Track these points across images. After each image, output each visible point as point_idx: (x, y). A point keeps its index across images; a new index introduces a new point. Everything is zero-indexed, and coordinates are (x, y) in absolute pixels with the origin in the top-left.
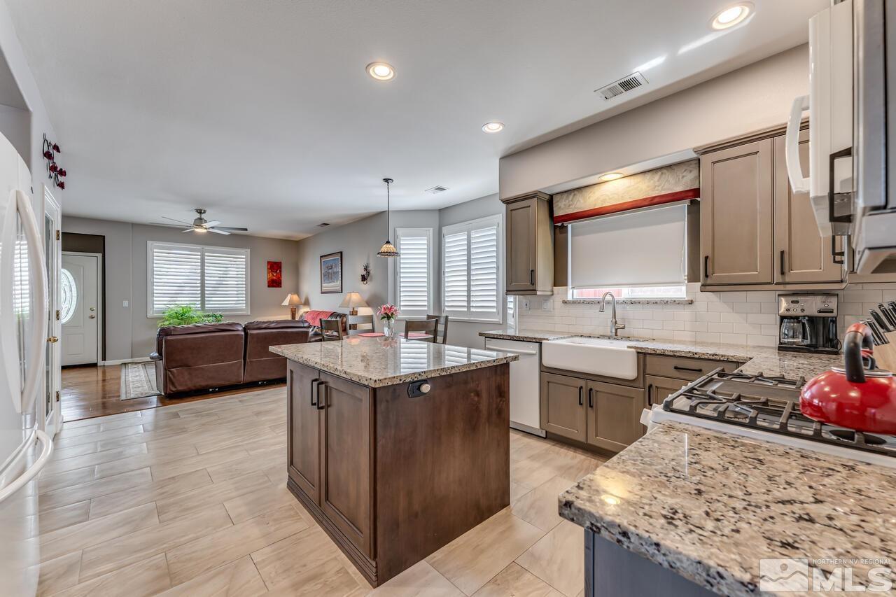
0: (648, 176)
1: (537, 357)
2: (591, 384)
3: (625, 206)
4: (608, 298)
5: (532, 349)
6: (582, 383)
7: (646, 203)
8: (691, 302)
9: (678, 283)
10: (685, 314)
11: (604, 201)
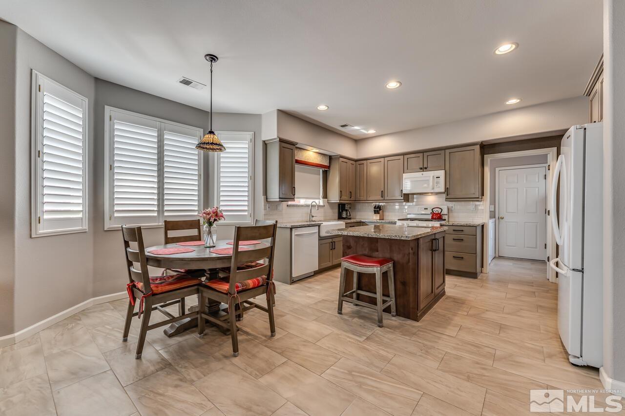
1: (318, 233)
2: (334, 240)
3: (314, 164)
4: (314, 203)
5: (316, 229)
6: (331, 240)
8: (324, 206)
9: (319, 199)
10: (322, 210)
11: (308, 159)
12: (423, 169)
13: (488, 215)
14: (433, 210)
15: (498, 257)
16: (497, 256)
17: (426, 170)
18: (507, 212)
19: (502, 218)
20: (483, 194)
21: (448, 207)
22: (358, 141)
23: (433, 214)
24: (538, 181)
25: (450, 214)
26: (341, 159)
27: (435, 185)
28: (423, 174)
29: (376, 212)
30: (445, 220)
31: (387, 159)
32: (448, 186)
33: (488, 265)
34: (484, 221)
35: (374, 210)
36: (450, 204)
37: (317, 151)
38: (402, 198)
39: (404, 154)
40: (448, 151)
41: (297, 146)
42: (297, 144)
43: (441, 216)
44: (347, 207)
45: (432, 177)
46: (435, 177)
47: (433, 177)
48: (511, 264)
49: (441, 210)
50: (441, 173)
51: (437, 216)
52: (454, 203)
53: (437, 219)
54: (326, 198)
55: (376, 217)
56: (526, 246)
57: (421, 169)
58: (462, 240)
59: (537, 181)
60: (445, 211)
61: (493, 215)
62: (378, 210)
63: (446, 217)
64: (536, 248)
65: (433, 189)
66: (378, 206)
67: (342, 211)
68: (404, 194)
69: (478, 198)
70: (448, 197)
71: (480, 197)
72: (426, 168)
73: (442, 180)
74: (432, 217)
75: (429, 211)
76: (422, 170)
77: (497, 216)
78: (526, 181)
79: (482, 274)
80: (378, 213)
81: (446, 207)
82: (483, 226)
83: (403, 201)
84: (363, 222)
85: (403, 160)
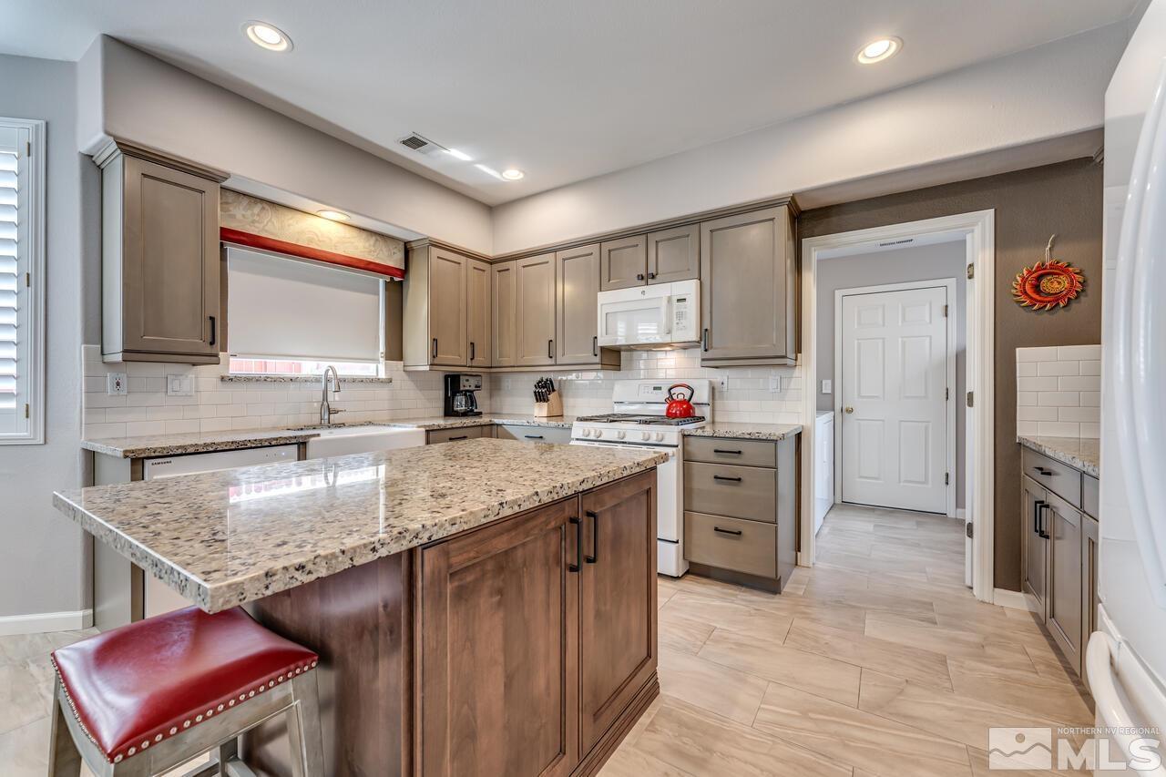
0: (364, 235)
3: (338, 259)
7: (362, 266)
8: (391, 381)
9: (375, 360)
10: (383, 392)
12: (647, 278)
13: (811, 402)
14: (672, 391)
15: (842, 505)
16: (838, 501)
17: (653, 281)
18: (860, 396)
19: (850, 411)
20: (798, 349)
21: (711, 383)
22: (493, 208)
23: (671, 401)
24: (931, 322)
25: (718, 403)
26: (435, 252)
27: (675, 321)
28: (643, 292)
29: (540, 398)
30: (702, 419)
31: (561, 255)
32: (707, 325)
33: (813, 537)
34: (802, 422)
35: (535, 392)
36: (718, 376)
37: (342, 218)
38: (597, 359)
39: (600, 240)
40: (706, 227)
41: (225, 184)
42: (226, 176)
43: (690, 407)
44: (466, 384)
45: (665, 302)
46: (675, 299)
47: (669, 300)
48: (870, 527)
49: (690, 392)
50: (689, 288)
51: (682, 411)
52: (727, 372)
53: (682, 416)
54: (401, 358)
55: (541, 411)
56: (902, 479)
57: (641, 277)
58: (739, 480)
59: (928, 320)
60: (702, 395)
61: (825, 403)
62: (544, 391)
63: (705, 411)
64: (926, 482)
65: (669, 332)
66: (546, 383)
67: (454, 395)
68: (603, 349)
69: (785, 357)
70: (708, 355)
71: (791, 355)
72: (653, 277)
73: (692, 307)
74: (668, 410)
75: (663, 395)
76: (643, 282)
77: (838, 407)
78: (902, 322)
79: (796, 572)
80: (546, 400)
81: (707, 383)
82: (799, 436)
83: (599, 367)
84: (498, 425)
85: (598, 253)
